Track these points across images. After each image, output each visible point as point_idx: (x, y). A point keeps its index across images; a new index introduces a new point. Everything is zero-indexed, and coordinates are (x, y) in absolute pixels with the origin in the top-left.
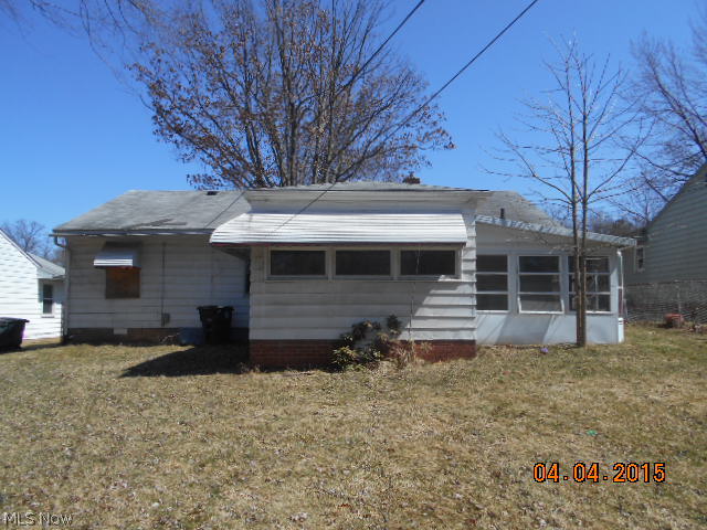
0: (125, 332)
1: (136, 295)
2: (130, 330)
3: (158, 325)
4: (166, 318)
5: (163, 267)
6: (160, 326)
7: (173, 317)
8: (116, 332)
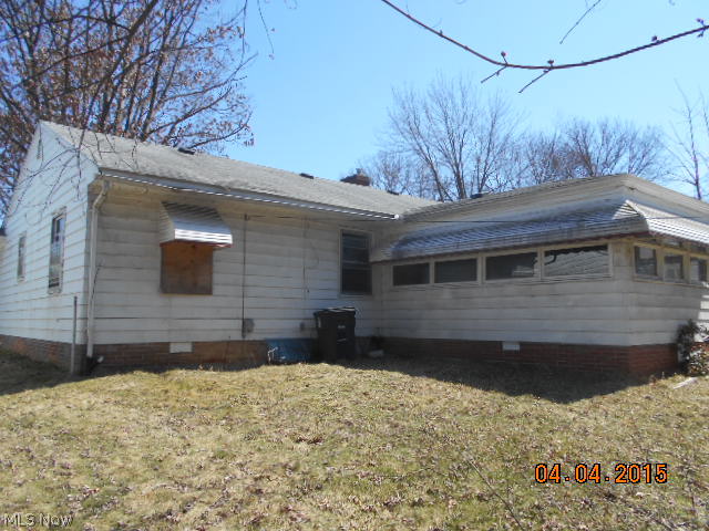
0: (187, 348)
1: (207, 290)
2: (195, 345)
3: (237, 336)
4: (247, 325)
5: (245, 251)
6: (240, 338)
7: (258, 325)
8: (174, 349)
